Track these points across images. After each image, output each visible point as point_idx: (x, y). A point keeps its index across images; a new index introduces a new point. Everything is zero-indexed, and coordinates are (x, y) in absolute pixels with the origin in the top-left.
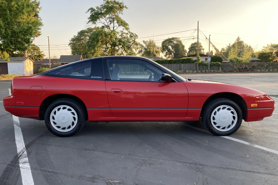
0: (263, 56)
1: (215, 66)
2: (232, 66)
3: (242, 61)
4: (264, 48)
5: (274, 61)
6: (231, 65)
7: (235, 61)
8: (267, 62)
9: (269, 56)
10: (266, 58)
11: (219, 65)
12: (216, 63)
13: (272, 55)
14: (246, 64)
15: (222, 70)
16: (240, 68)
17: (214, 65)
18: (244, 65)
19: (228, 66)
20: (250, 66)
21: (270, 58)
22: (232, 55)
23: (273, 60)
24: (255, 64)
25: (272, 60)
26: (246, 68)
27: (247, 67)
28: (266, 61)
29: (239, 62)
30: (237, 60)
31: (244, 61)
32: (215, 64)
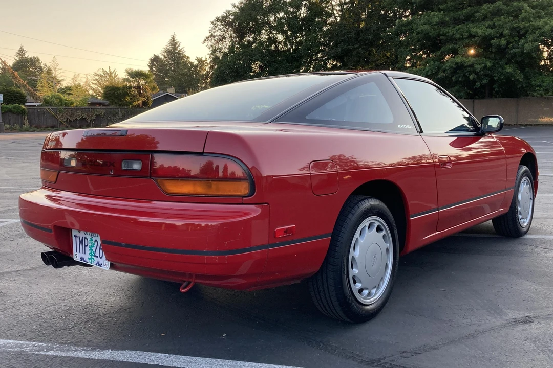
0: (114, 93)
1: (11, 114)
2: (53, 116)
3: (71, 104)
4: (97, 78)
5: (134, 104)
6: (52, 113)
7: (56, 102)
8: (123, 106)
9: (126, 94)
10: (120, 99)
11: (22, 112)
12: (15, 108)
13: (130, 91)
14: (82, 110)
15: (30, 123)
16: (72, 119)
17: (10, 111)
18: (79, 113)
19: (44, 114)
20: (92, 116)
21: (128, 99)
22: (45, 89)
23: (133, 102)
24: (101, 110)
25: (131, 103)
26: (83, 119)
27: (85, 116)
28: (120, 105)
29: (66, 105)
30: (61, 100)
31: (75, 104)
32: (13, 110)
